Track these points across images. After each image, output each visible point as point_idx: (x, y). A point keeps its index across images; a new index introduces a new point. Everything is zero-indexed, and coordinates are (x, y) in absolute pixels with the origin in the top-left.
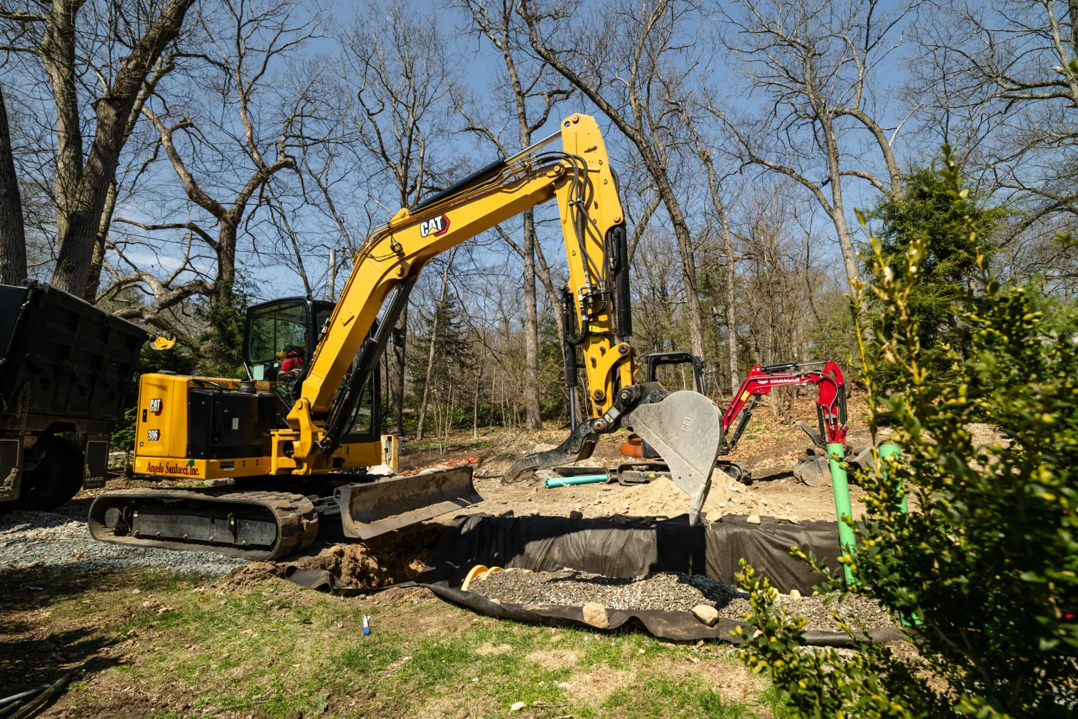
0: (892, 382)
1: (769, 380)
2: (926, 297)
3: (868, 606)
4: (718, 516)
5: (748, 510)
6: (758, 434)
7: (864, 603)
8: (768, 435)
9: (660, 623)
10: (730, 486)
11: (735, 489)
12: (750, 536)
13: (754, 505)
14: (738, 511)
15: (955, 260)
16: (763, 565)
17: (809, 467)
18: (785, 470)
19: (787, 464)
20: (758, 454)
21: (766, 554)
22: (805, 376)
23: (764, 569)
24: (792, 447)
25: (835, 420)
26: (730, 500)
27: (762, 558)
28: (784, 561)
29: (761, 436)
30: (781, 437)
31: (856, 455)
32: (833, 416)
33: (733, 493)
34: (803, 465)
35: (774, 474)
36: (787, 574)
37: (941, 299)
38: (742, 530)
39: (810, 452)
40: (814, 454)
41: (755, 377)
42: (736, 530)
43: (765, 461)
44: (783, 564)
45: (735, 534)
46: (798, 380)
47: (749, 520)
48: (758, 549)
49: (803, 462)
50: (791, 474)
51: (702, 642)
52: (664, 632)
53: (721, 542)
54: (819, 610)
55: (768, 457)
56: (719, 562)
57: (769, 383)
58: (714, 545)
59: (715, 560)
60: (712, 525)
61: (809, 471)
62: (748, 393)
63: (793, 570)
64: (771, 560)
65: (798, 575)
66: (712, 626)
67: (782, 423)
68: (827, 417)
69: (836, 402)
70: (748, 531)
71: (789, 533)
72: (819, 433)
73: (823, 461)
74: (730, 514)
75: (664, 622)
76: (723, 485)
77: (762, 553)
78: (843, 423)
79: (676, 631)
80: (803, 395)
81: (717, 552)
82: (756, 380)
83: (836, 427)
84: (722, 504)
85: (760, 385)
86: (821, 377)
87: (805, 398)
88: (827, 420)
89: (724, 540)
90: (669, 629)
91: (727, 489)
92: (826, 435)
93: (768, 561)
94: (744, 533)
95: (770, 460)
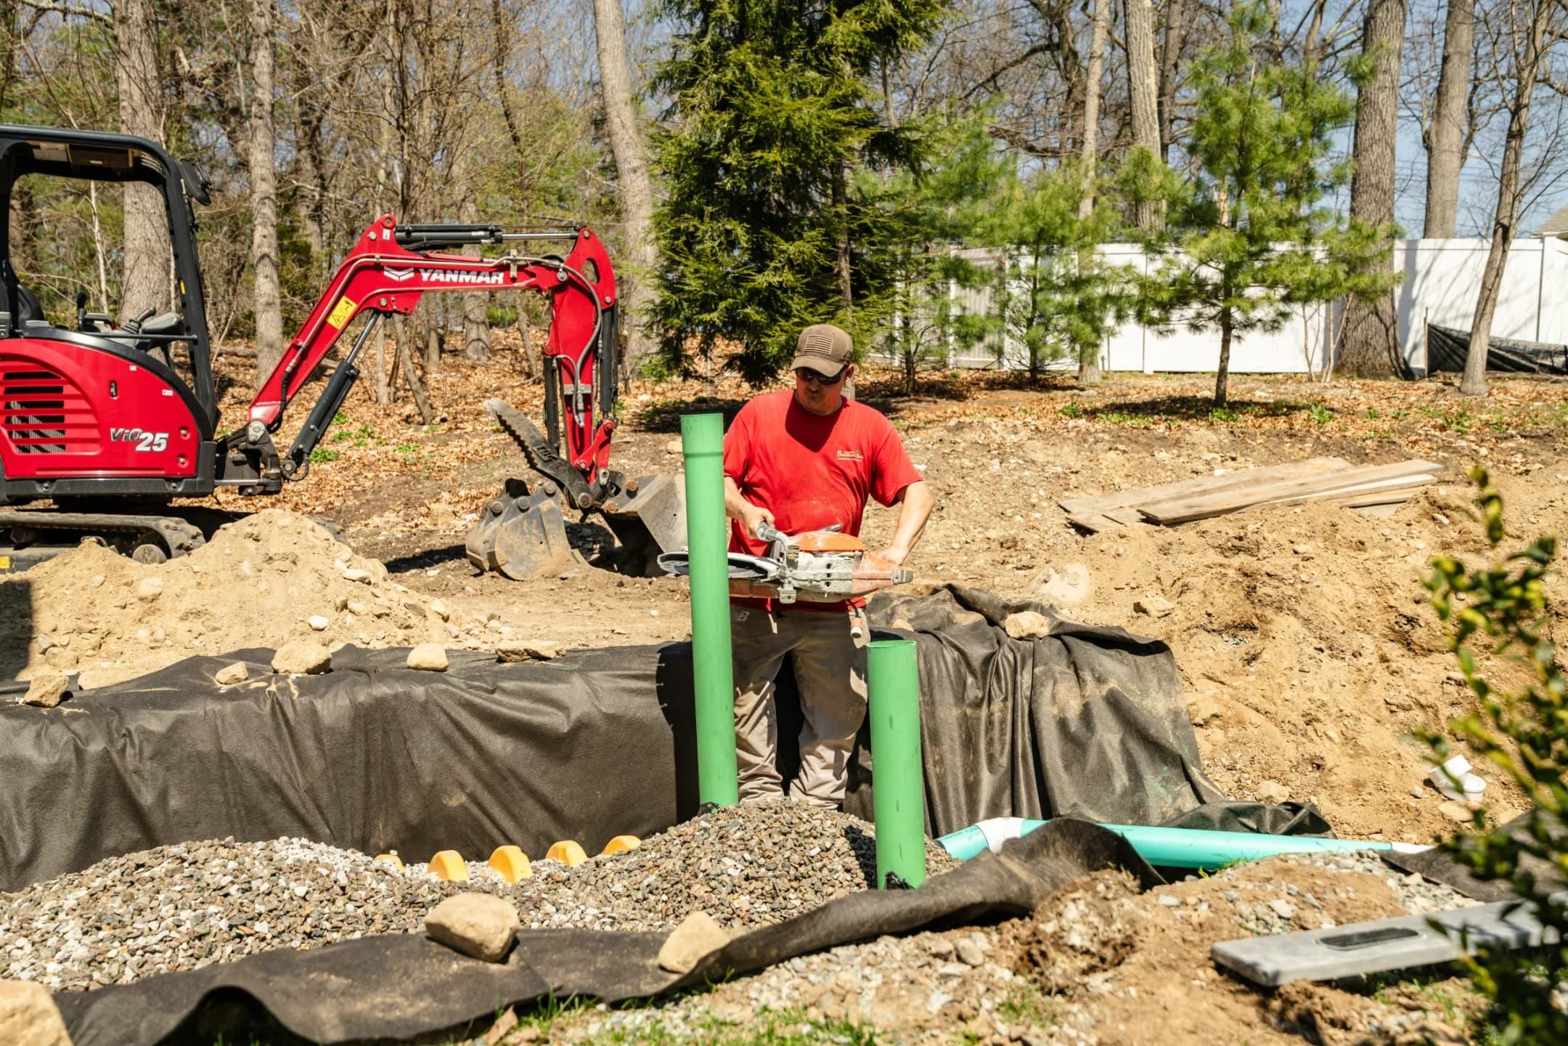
0: (706, 317)
1: (417, 270)
2: (799, 103)
3: (790, 844)
4: (315, 654)
5: (401, 634)
6: (342, 447)
7: (777, 838)
8: (371, 451)
9: (320, 991)
10: (339, 565)
11: (356, 573)
12: (424, 706)
13: (414, 620)
14: (375, 638)
15: (871, 17)
16: (462, 786)
17: (516, 526)
18: (436, 543)
19: (442, 527)
20: (352, 502)
21: (470, 752)
22: (520, 269)
23: (463, 798)
24: (447, 480)
25: (587, 399)
26: (345, 606)
27: (458, 768)
28: (523, 771)
29: (355, 455)
30: (411, 456)
31: (632, 494)
32: (584, 388)
33: (351, 587)
34: (495, 524)
35: (404, 554)
36: (530, 804)
37: (833, 114)
38: (399, 688)
39: (515, 488)
40: (526, 493)
41: (377, 257)
42: (382, 690)
43: (376, 520)
44: (518, 777)
45: (380, 703)
46: (500, 278)
47: (413, 659)
48: (447, 739)
49: (496, 514)
50: (457, 552)
51: (508, 1019)
52: (346, 1020)
53: (331, 729)
54: (664, 878)
55: (383, 509)
56: (325, 798)
57: (417, 281)
58: (310, 743)
59: (310, 791)
60: (299, 682)
61: (514, 539)
62: (353, 306)
63: (546, 789)
64: (485, 770)
65: (557, 802)
66: (503, 959)
67: (408, 420)
68: (569, 389)
69: (594, 348)
70: (419, 691)
71: (539, 686)
72: (544, 433)
73: (551, 511)
74: (349, 648)
75: (336, 982)
76: (317, 561)
77: (458, 752)
78: (605, 412)
79: (392, 1007)
80: (454, 352)
81: (317, 765)
82: (379, 268)
83: (589, 420)
84: (317, 621)
85: (391, 283)
86: (562, 276)
87: (459, 360)
88: (568, 400)
89: (346, 725)
90: (361, 1006)
91: (329, 574)
92: (562, 441)
93: (477, 774)
94: (408, 696)
95: (390, 516)
